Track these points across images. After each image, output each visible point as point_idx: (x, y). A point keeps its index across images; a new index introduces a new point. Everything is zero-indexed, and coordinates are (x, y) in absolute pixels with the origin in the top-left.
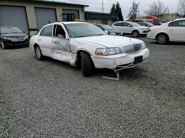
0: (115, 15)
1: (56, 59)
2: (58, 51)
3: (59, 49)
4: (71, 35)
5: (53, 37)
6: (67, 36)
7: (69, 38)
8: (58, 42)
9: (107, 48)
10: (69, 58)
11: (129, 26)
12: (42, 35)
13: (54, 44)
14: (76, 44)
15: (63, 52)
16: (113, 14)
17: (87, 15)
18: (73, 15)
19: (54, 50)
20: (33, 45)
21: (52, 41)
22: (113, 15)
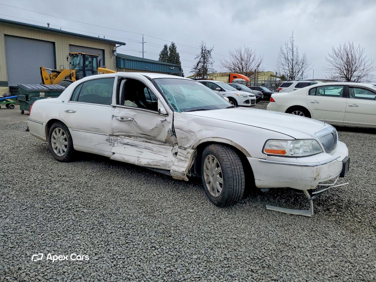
0: (174, 66)
1: (123, 161)
2: (127, 140)
3: (130, 136)
4: (173, 105)
5: (114, 107)
6: (162, 106)
7: (170, 111)
8: (130, 119)
9: (295, 139)
10: (164, 159)
11: (217, 89)
12: (77, 101)
13: (116, 124)
14: (195, 127)
15: (143, 143)
16: (172, 64)
17: (122, 61)
18: (95, 59)
19: (116, 138)
20: (45, 124)
21: (113, 116)
22: (172, 66)
